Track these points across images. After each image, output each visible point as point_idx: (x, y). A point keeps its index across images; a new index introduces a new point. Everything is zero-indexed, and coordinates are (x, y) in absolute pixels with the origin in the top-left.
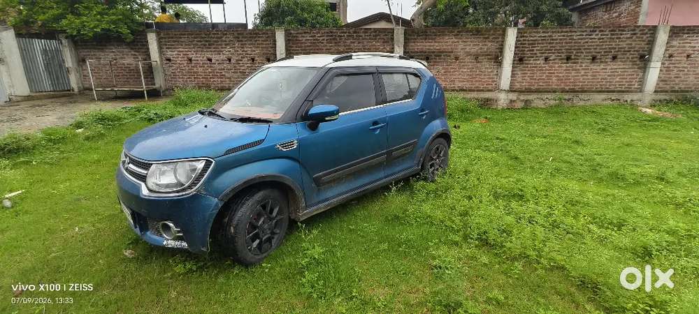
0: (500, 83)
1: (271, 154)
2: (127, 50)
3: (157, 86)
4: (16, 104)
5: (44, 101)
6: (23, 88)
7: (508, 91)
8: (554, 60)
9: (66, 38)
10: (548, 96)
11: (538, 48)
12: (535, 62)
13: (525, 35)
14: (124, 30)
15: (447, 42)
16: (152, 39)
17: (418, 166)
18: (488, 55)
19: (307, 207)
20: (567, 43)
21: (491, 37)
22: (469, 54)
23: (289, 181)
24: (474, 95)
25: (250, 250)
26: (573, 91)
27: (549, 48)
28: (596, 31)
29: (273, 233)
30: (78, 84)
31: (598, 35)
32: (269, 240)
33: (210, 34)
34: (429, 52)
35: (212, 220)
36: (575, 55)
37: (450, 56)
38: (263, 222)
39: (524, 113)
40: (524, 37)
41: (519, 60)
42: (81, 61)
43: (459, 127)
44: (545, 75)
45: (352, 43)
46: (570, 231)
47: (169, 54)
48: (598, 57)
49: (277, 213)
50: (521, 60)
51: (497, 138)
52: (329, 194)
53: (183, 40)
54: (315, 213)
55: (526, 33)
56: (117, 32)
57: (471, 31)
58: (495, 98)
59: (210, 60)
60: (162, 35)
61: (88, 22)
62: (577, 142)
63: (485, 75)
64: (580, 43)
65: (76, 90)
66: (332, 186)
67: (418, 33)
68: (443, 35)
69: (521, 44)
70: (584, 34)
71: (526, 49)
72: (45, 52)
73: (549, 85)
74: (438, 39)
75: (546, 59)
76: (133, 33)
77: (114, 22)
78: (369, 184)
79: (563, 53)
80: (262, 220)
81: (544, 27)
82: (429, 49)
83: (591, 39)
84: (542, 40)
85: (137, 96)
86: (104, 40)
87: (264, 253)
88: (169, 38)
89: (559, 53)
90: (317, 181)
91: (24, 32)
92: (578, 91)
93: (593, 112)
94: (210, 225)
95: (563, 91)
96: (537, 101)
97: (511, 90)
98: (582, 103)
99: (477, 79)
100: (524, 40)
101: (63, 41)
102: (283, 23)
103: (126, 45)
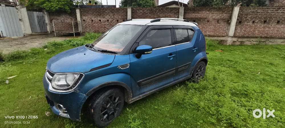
0: (229, 33)
1: (115, 71)
2: (68, 16)
3: (79, 31)
4: (26, 37)
5: (36, 37)
6: (29, 31)
7: (232, 37)
8: (258, 22)
9: (46, 11)
10: (253, 40)
11: (250, 17)
12: (247, 23)
13: (243, 10)
14: (67, 8)
15: (204, 14)
16: (78, 11)
17: (190, 75)
18: (224, 20)
19: (133, 97)
20: (264, 14)
21: (226, 12)
22: (214, 19)
23: (124, 85)
24: (216, 38)
25: (102, 120)
26: (266, 38)
27: (255, 17)
28: (280, 9)
29: (115, 110)
30: (50, 30)
31: (281, 10)
32: (113, 114)
33: (100, 10)
34: (195, 18)
35: (82, 106)
36: (269, 20)
37: (205, 20)
38: (110, 105)
39: (240, 47)
40: (242, 11)
41: (239, 22)
42: (51, 21)
43: (208, 54)
44: (252, 30)
45: (160, 14)
46: (280, 120)
47: (84, 18)
48: (281, 21)
49: (118, 100)
50: (240, 22)
51: (229, 60)
52: (145, 90)
53: (90, 12)
54: (137, 100)
55: (244, 9)
56: (65, 9)
57: (216, 9)
58: (226, 40)
59: (100, 21)
60: (82, 10)
61: (53, 5)
62: (271, 64)
63: (222, 29)
64: (272, 14)
65: (49, 32)
66: (147, 86)
67: (191, 10)
68: (202, 10)
69: (241, 15)
70: (274, 10)
71: (243, 17)
72: (38, 17)
73: (254, 35)
74: (200, 13)
75: (253, 22)
76: (70, 9)
77: (63, 5)
78: (166, 84)
79: (262, 19)
80: (109, 104)
81: (252, 6)
82: (195, 17)
83: (278, 12)
84: (252, 13)
85: (71, 35)
86: (60, 12)
87: (110, 120)
88: (84, 11)
89: (260, 19)
90: (139, 84)
91: (30, 9)
92: (268, 38)
93: (277, 48)
94: (81, 108)
95: (261, 37)
96: (247, 42)
97: (234, 36)
98: (270, 44)
99: (217, 31)
100: (243, 13)
101: (45, 13)
102: (131, 5)
103: (68, 14)
